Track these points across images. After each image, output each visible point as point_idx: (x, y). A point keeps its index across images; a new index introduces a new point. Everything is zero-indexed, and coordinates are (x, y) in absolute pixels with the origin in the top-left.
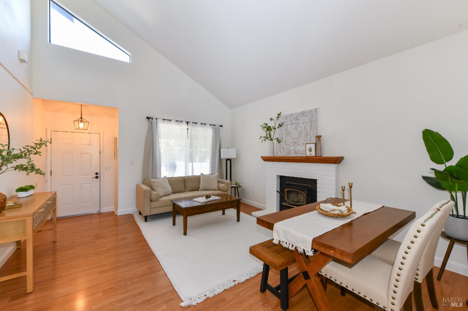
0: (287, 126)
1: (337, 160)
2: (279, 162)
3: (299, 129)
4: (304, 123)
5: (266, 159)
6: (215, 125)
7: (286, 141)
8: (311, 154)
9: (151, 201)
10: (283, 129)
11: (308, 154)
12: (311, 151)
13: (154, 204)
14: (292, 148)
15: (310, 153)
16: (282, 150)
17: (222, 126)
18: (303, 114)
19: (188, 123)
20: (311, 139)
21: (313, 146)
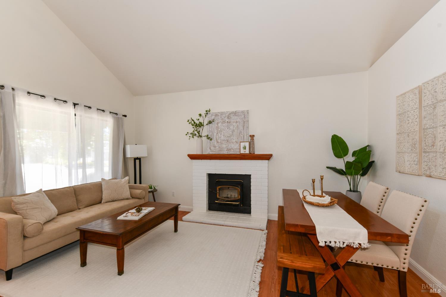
0: (218, 124)
1: (268, 157)
2: (209, 160)
3: (231, 127)
4: (236, 122)
5: (193, 157)
6: (116, 114)
7: (218, 139)
8: (245, 152)
9: (25, 237)
10: (213, 126)
11: (242, 151)
12: (245, 149)
13: (29, 243)
14: (224, 146)
15: (245, 150)
16: (212, 148)
17: (125, 116)
18: (235, 113)
19: (75, 105)
20: (244, 138)
21: (247, 145)
